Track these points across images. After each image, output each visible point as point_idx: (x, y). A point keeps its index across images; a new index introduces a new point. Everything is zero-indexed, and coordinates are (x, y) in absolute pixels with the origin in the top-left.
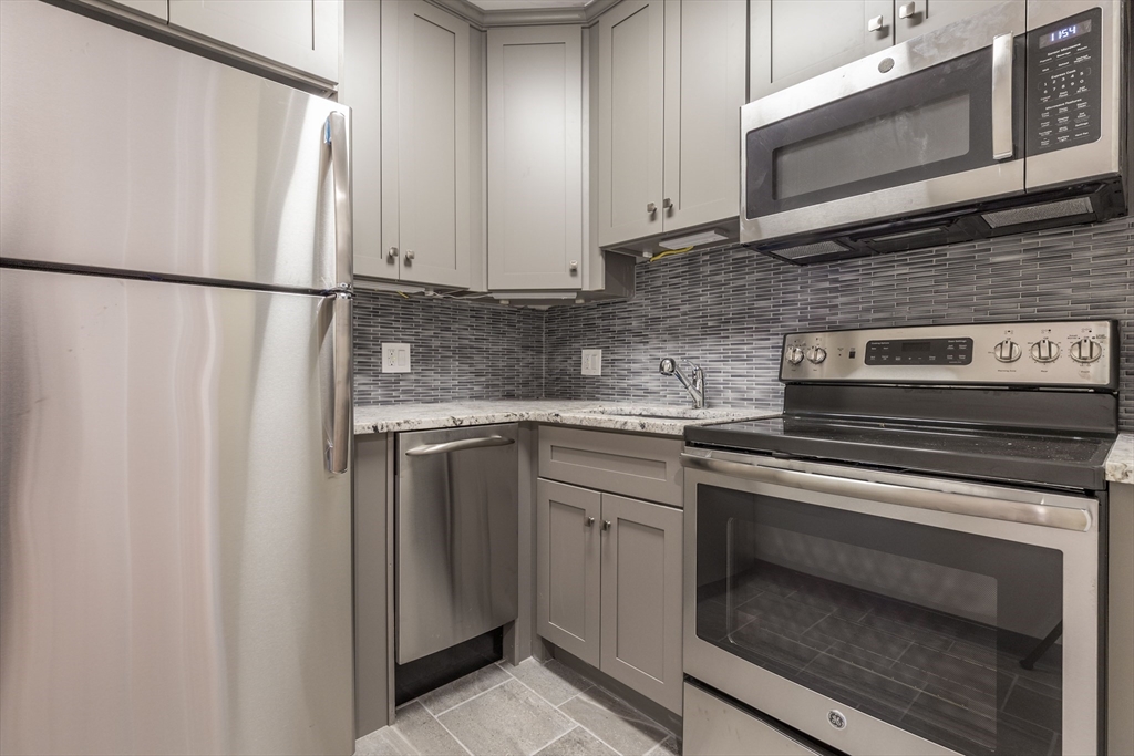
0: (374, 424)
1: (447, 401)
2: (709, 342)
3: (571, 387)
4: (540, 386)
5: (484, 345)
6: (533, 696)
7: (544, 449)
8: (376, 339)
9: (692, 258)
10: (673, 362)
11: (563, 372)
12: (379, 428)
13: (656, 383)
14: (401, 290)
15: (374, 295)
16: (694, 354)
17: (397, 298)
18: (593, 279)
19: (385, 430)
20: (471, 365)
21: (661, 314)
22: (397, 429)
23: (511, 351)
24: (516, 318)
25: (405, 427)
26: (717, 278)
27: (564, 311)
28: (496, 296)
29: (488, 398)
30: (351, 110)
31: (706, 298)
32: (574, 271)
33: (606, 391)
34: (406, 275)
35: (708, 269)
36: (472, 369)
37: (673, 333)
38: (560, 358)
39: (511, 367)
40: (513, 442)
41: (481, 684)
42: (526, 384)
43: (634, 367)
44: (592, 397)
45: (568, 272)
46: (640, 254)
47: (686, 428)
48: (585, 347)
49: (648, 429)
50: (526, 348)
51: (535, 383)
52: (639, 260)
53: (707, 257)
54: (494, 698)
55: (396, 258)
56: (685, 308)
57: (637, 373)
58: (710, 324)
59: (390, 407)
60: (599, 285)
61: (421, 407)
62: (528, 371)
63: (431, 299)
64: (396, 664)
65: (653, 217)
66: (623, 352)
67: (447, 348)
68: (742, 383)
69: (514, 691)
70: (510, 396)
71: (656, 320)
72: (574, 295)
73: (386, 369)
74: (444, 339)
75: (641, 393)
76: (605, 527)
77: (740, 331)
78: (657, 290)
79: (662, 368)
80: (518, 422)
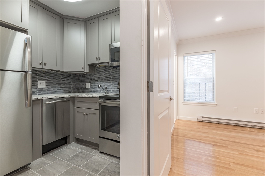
0: (37, 98)
1: (55, 94)
2: (108, 82)
3: (84, 90)
4: (77, 90)
5: (64, 82)
6: (73, 148)
7: (76, 102)
8: (36, 80)
9: (105, 67)
10: (100, 85)
11: (82, 87)
12: (38, 99)
13: (100, 89)
14: (43, 70)
15: (36, 71)
16: (106, 84)
17: (42, 72)
18: (87, 70)
19: (40, 99)
20: (61, 86)
21: (100, 77)
22: (42, 99)
23: (70, 83)
24: (71, 76)
25: (45, 98)
26: (109, 71)
27: (82, 75)
28: (66, 72)
29: (65, 93)
30: (31, 37)
31: (108, 74)
32: (83, 68)
33: (90, 91)
34: (44, 67)
35: (108, 69)
36: (61, 87)
37: (102, 80)
38: (81, 85)
39: (71, 86)
40: (69, 101)
41: (62, 148)
42: (74, 90)
43: (96, 86)
44: (88, 92)
45: (82, 68)
46: (96, 65)
47: (99, 96)
48: (86, 82)
49: (94, 97)
50: (74, 82)
51: (76, 90)
52: (96, 66)
53: (108, 67)
54: (65, 150)
55: (42, 64)
56: (104, 76)
57: (96, 87)
58: (108, 79)
59: (40, 95)
60: (88, 71)
61: (48, 95)
62: (74, 87)
63: (51, 72)
64: (42, 146)
65: (97, 60)
66: (93, 83)
67: (55, 82)
68: (113, 89)
69: (69, 148)
70: (70, 92)
71: (99, 78)
72: (83, 73)
73: (39, 87)
74: (54, 80)
75: (97, 91)
76: (87, 115)
77: (113, 80)
78: (99, 72)
79: (98, 86)
80: (70, 97)
